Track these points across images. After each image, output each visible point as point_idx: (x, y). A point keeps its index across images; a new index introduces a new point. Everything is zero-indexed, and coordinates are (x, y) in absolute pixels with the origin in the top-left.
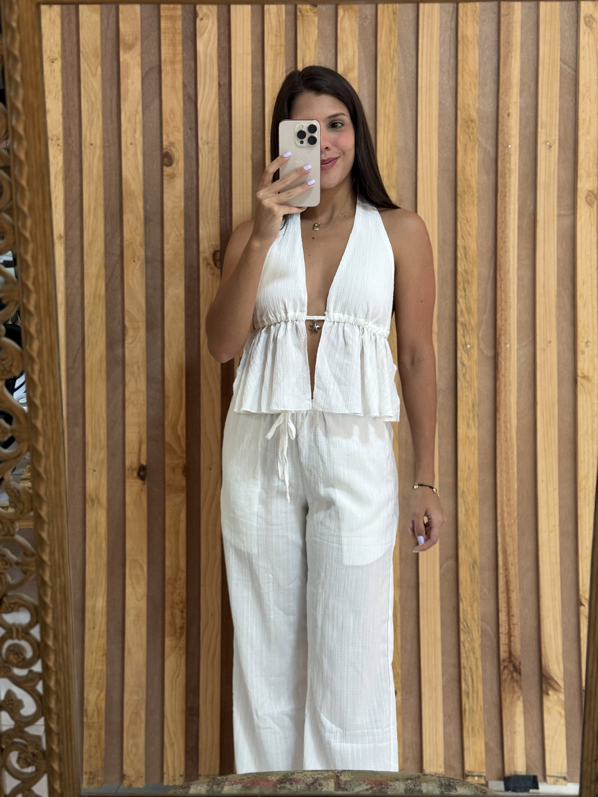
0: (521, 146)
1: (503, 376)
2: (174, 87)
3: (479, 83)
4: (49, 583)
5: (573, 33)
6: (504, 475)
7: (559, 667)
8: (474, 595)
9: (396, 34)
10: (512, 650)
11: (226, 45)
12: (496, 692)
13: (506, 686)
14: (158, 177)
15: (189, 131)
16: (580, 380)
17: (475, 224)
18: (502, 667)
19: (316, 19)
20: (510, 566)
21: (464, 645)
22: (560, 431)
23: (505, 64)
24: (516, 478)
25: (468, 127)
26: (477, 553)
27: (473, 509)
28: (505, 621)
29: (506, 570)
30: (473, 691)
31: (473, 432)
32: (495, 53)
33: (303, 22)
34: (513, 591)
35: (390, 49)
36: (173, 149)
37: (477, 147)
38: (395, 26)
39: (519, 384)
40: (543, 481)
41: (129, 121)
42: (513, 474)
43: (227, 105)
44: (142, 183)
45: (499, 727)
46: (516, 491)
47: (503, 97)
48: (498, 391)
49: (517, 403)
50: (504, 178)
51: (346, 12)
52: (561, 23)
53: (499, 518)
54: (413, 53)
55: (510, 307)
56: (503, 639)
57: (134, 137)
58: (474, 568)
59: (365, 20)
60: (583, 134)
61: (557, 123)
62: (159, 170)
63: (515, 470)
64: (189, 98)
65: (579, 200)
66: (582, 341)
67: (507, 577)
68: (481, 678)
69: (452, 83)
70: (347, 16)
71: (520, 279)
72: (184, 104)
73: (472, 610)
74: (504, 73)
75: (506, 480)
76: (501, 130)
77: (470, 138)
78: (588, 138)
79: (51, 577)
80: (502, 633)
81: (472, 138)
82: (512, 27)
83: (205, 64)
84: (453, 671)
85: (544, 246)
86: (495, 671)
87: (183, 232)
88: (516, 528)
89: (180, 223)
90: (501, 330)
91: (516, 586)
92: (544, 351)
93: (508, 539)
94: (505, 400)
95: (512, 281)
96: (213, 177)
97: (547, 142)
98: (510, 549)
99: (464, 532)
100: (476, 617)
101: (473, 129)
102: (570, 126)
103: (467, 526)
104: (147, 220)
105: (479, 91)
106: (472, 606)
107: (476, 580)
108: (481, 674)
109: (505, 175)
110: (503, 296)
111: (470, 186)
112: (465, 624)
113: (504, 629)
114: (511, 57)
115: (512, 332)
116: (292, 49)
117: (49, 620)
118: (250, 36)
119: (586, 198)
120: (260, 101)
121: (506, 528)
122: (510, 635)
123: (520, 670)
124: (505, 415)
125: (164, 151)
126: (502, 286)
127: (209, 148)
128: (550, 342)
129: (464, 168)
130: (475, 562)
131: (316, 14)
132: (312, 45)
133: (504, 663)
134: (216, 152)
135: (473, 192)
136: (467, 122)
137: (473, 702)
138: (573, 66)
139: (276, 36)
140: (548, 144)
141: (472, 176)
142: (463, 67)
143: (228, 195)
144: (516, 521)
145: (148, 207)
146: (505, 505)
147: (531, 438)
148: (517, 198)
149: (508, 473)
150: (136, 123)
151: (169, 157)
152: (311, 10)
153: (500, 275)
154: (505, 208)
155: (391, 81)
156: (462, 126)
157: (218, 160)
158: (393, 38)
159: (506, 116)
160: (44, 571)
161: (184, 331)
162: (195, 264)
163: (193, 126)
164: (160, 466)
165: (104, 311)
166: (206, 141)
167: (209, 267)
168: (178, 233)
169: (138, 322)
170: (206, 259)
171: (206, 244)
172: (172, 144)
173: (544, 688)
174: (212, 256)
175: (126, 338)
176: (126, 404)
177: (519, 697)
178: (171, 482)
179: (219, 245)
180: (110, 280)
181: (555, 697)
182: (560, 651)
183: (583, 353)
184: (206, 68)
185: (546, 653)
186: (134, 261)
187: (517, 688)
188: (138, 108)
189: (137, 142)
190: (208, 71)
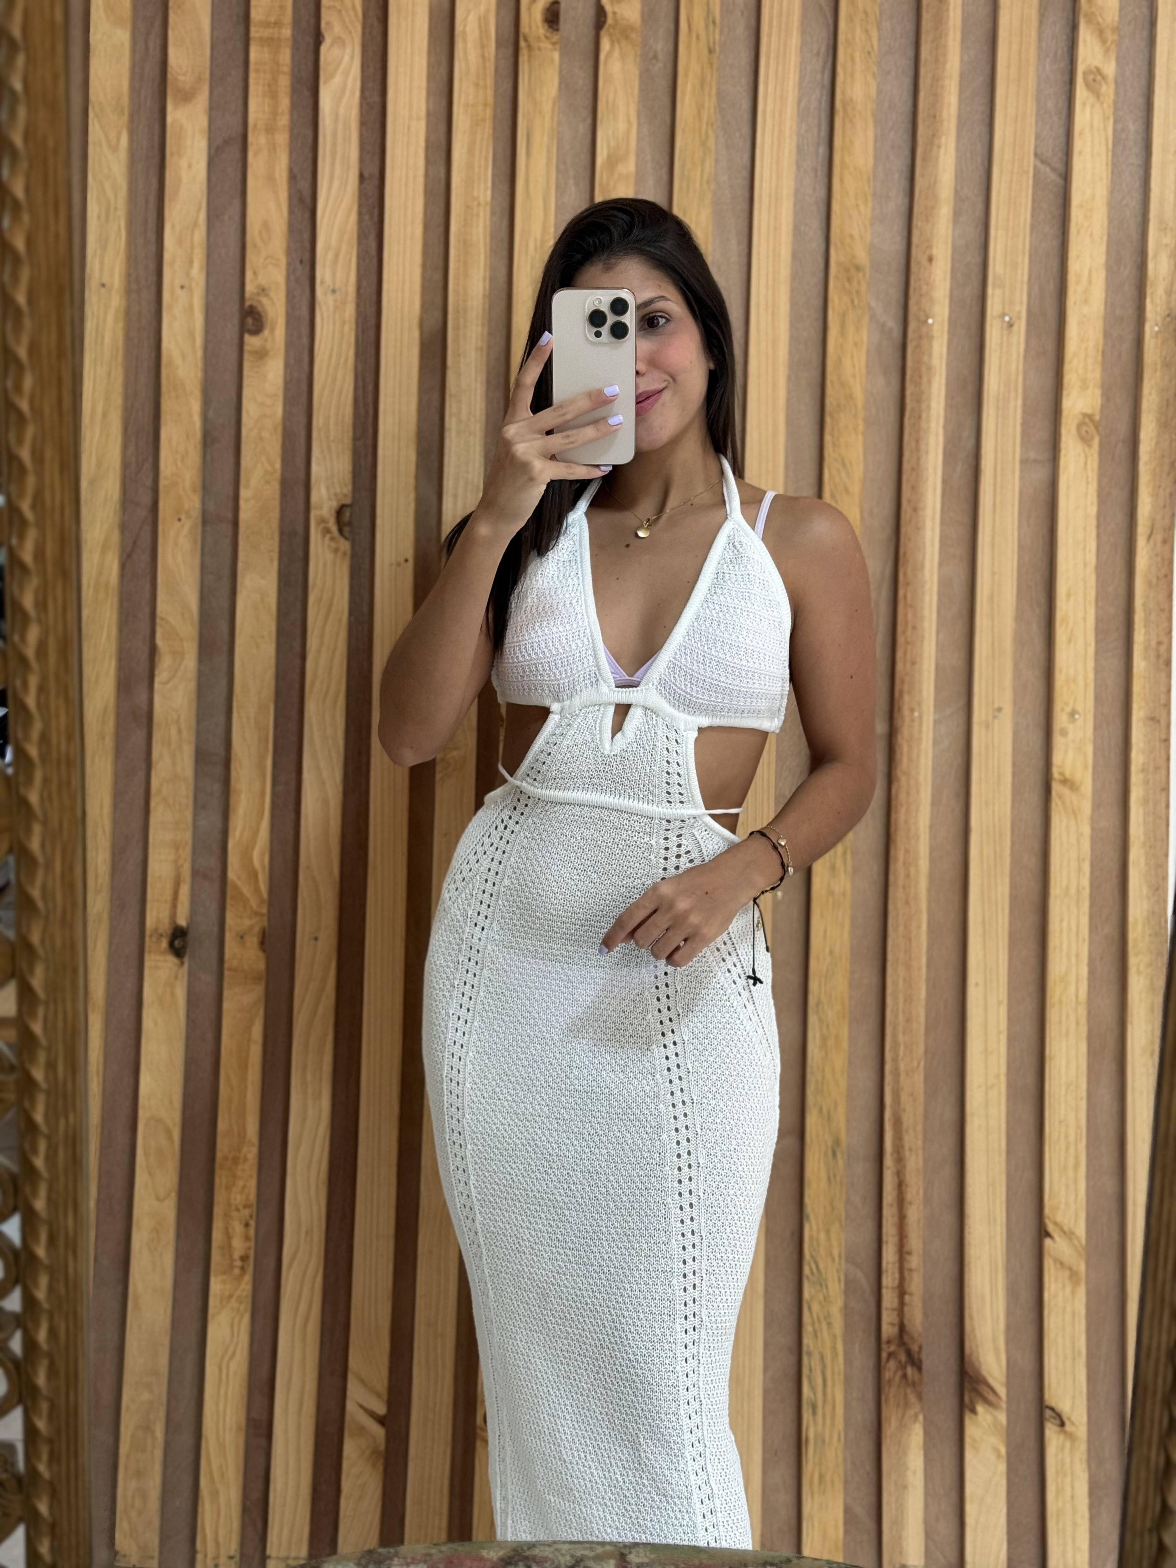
0: (953, 323)
1: (904, 773)
2: (271, 178)
3: (874, 195)
4: (44, 1128)
5: (1063, 104)
6: (902, 972)
7: (998, 1358)
8: (833, 1208)
9: (714, 92)
10: (906, 1322)
11: (376, 99)
12: (872, 1405)
13: (891, 1393)
14: (234, 356)
15: (299, 266)
16: (1056, 787)
17: (858, 471)
18: (884, 1355)
19: (556, 55)
20: (907, 1154)
21: (810, 1309)
22: (1013, 886)
23: (924, 160)
24: (924, 977)
25: (849, 280)
26: (843, 1124)
27: (837, 1037)
28: (894, 1263)
29: (900, 1159)
30: (824, 1402)
31: (843, 884)
32: (907, 137)
33: (529, 60)
34: (911, 1203)
35: (700, 120)
36: (264, 300)
37: (866, 320)
38: (712, 76)
39: (937, 791)
40: (977, 984)
41: (180, 242)
42: (919, 968)
43: (376, 219)
44: (200, 364)
45: (873, 1475)
46: (923, 1003)
47: (919, 224)
48: (893, 803)
49: (931, 827)
50: (918, 384)
51: (617, 45)
52: (1039, 84)
53: (888, 1056)
54: (746, 130)
55: (923, 637)
56: (889, 1299)
57: (188, 274)
58: (834, 1153)
59: (654, 61)
60: (1075, 303)
61: (1026, 278)
62: (236, 341)
63: (924, 960)
64: (301, 200)
65: (1064, 431)
66: (1062, 710)
67: (900, 1174)
68: (842, 1377)
69: (822, 193)
70: (617, 53)
71: (944, 584)
72: (291, 212)
73: (829, 1239)
74: (923, 176)
75: (904, 980)
76: (915, 289)
77: (852, 301)
78: (1086, 310)
79: (46, 1116)
80: (887, 1287)
81: (856, 302)
82: (942, 87)
83: (335, 135)
84: (787, 1360)
85: (994, 520)
86: (871, 1362)
87: (278, 465)
88: (922, 1077)
89: (273, 447)
90: (903, 682)
91: (918, 1193)
92: (987, 726)
93: (904, 1097)
94: (906, 822)
95: (928, 586)
96: (342, 360)
97: (1003, 315)
98: (908, 1120)
99: (817, 1082)
100: (835, 1252)
101: (859, 283)
102: (1051, 287)
103: (823, 1071)
104: (208, 439)
105: (873, 209)
106: (828, 1232)
107: (838, 1179)
108: (842, 1367)
109: (920, 377)
110: (910, 616)
111: (850, 397)
112: (814, 1266)
113: (890, 1279)
114: (939, 147)
115: (925, 686)
116: (508, 113)
117: (40, 1204)
118: (424, 84)
119: (1079, 427)
120: (439, 211)
121: (903, 1076)
122: (902, 1291)
123: (920, 1361)
124: (907, 851)
125: (247, 304)
126: (909, 596)
127: (335, 301)
128: (1000, 710)
129: (839, 361)
130: (837, 1142)
131: (558, 47)
132: (547, 107)
133: (889, 1347)
134: (350, 311)
135: (856, 407)
136: (847, 270)
137: (824, 1424)
138: (1060, 166)
139: (477, 85)
140: (1007, 319)
141: (854, 376)
142: (843, 161)
143: (370, 399)
144: (922, 1064)
145: (211, 414)
146: (900, 1029)
147: (955, 897)
148: (942, 422)
149: (908, 967)
150: (192, 247)
151: (257, 316)
152: (546, 37)
153: (905, 574)
154: (917, 441)
155: (701, 184)
156: (837, 277)
157: (354, 326)
158: (707, 98)
159: (924, 261)
160: (33, 1102)
161: (273, 661)
162: (300, 530)
163: (307, 256)
164: (216, 929)
165: (115, 616)
166: (332, 287)
167: (328, 536)
168: (269, 468)
169: (181, 640)
170: (322, 520)
171: (323, 491)
172: (263, 290)
173: (967, 1399)
174: (334, 514)
175: (157, 672)
176: (153, 804)
177: (916, 1416)
178: (235, 963)
179: (350, 494)
180: (129, 556)
181: (989, 1418)
182: (1002, 1326)
183: (1064, 733)
184: (334, 144)
185: (973, 1330)
186: (179, 520)
187: (912, 1398)
188: (197, 217)
189: (194, 284)
190: (339, 149)
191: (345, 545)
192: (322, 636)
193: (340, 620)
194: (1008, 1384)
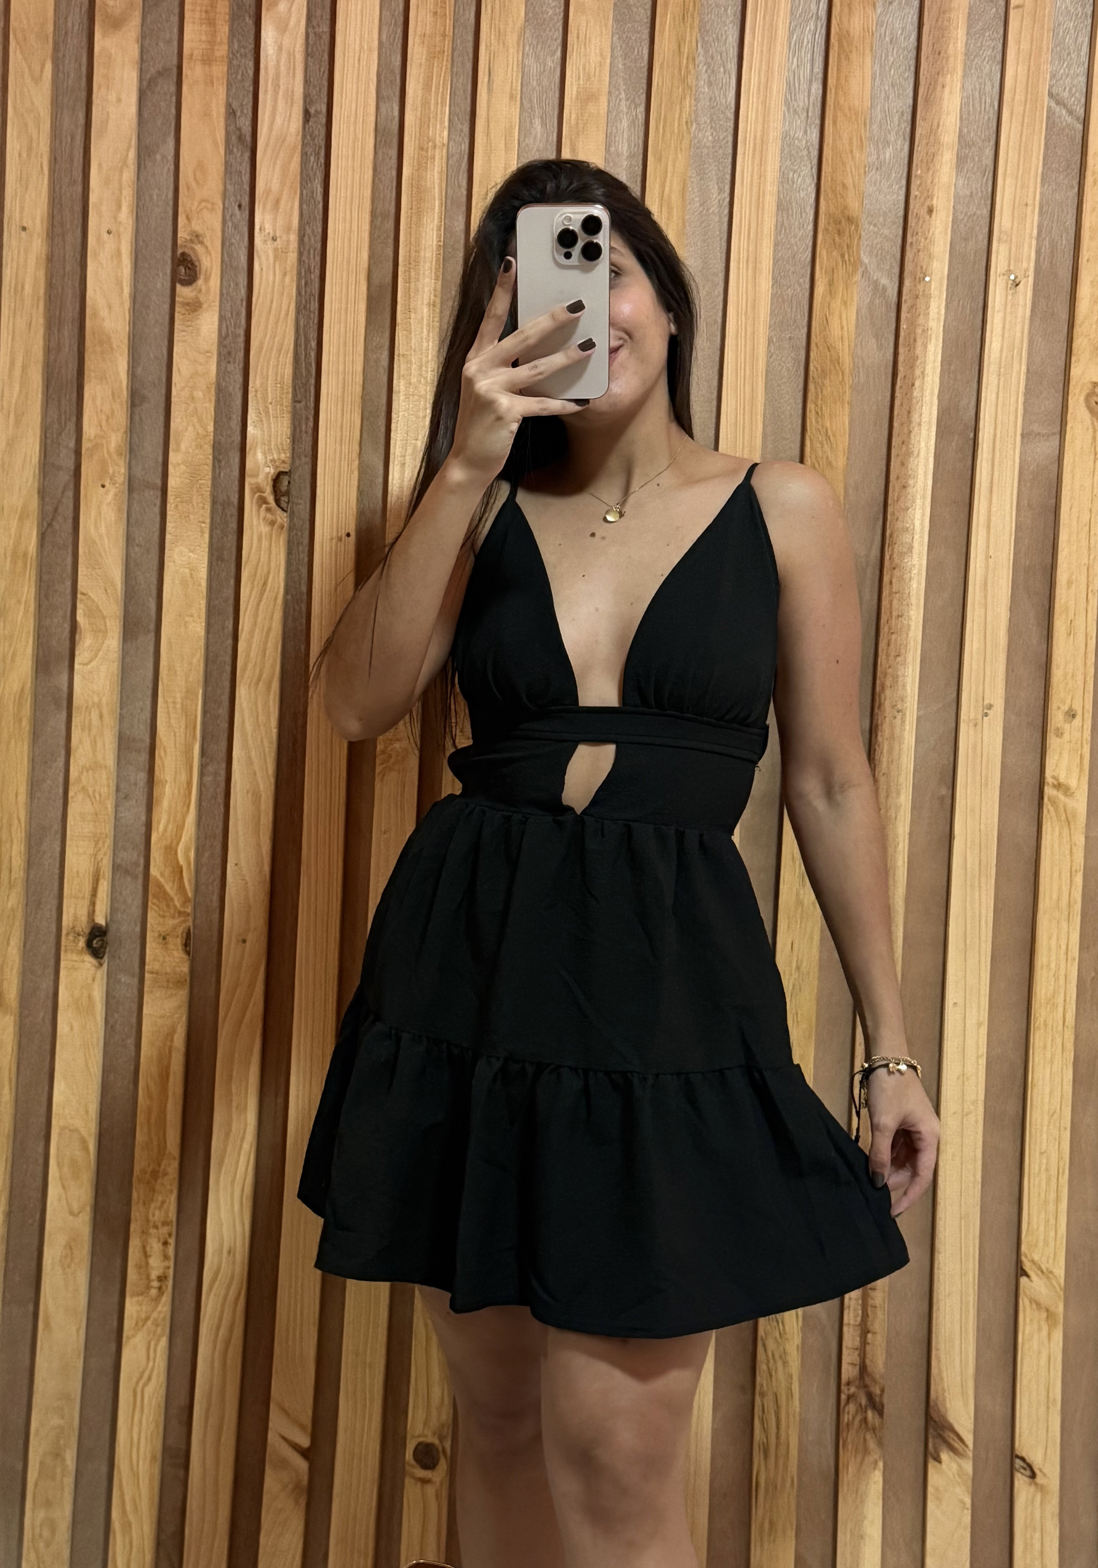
0: (952, 280)
2: (207, 115)
3: (871, 138)
7: (965, 1405)
9: (696, 23)
10: (868, 1362)
11: (325, 28)
12: (829, 1448)
13: (850, 1437)
14: (165, 307)
15: (236, 208)
16: (1048, 792)
17: (843, 443)
18: (844, 1398)
21: (764, 1345)
23: (926, 100)
28: (856, 1300)
30: (777, 1444)
32: (909, 75)
35: (680, 54)
36: (199, 248)
37: (857, 278)
38: (694, 7)
39: (917, 794)
40: (955, 1004)
41: (107, 182)
43: (322, 160)
44: (128, 316)
47: (918, 172)
49: (911, 834)
50: (913, 348)
55: (911, 626)
56: (851, 1338)
57: (115, 217)
61: (1035, 233)
62: (168, 292)
64: (240, 138)
65: (1070, 404)
66: (1059, 708)
68: (797, 1418)
71: (932, 568)
72: (229, 150)
74: (923, 119)
76: (911, 244)
77: (843, 256)
80: (849, 1324)
81: (846, 257)
82: (949, 20)
83: (277, 68)
84: (739, 1399)
85: (991, 498)
86: (829, 1405)
87: (211, 428)
89: (207, 408)
90: (885, 675)
92: (975, 725)
95: (915, 571)
96: (283, 312)
101: (851, 235)
102: (1064, 241)
104: (135, 399)
105: (868, 154)
108: (798, 1408)
109: (915, 340)
110: (895, 602)
111: (836, 361)
113: (852, 1316)
114: (943, 87)
115: (909, 680)
116: (469, 45)
119: (1088, 397)
122: (865, 1330)
123: (882, 1405)
125: (180, 251)
126: (894, 580)
127: (276, 249)
128: (990, 707)
129: (826, 322)
132: (512, 39)
133: (849, 1389)
134: (291, 261)
135: (843, 375)
136: (837, 222)
137: (776, 1468)
138: (1078, 113)
139: (435, 13)
140: (1012, 277)
141: (842, 339)
142: (837, 102)
143: (313, 356)
145: (138, 371)
148: (938, 389)
150: (121, 187)
151: (189, 265)
153: (891, 556)
154: (909, 412)
155: (679, 123)
156: (826, 230)
157: (296, 276)
158: (688, 28)
159: (923, 213)
161: (202, 643)
162: (235, 499)
163: (246, 201)
164: (138, 929)
165: (33, 590)
166: (271, 235)
167: (264, 506)
168: (201, 431)
169: (104, 618)
170: (258, 489)
171: (260, 456)
172: (197, 236)
173: (930, 1445)
174: (271, 483)
175: (77, 653)
176: (71, 794)
177: (876, 1463)
178: (157, 967)
179: (289, 461)
180: (50, 525)
181: (954, 1466)
182: (971, 1370)
183: (1059, 733)
184: (277, 77)
185: (940, 1372)
186: (103, 486)
187: (872, 1444)
188: (127, 155)
189: (122, 229)
190: (283, 81)
191: (282, 518)
192: (256, 615)
193: (276, 599)
194: (976, 1432)
